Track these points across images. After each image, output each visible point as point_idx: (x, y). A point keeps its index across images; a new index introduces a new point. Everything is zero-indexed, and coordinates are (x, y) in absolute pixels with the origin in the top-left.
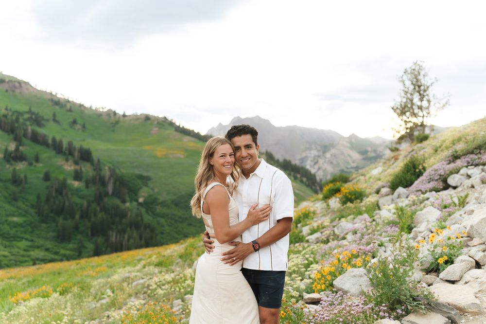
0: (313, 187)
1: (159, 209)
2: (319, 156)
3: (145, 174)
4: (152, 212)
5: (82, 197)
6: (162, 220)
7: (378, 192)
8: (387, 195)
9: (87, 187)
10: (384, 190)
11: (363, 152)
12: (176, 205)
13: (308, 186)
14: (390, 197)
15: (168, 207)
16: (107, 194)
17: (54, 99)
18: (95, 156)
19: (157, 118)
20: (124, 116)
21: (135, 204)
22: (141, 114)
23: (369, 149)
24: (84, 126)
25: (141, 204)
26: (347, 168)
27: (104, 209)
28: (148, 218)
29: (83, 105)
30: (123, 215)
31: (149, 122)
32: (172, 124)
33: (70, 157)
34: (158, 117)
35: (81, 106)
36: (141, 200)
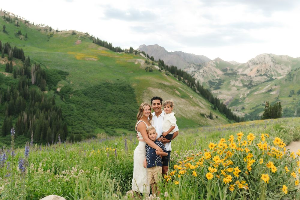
0: (193, 87)
1: (72, 97)
2: (195, 71)
3: (65, 70)
4: (66, 99)
5: (8, 84)
9: (15, 77)
11: (224, 70)
12: (86, 94)
13: (189, 86)
15: (79, 95)
17: (6, 16)
20: (57, 31)
21: (52, 92)
22: (70, 30)
23: (228, 68)
24: (26, 37)
25: (58, 93)
26: (214, 80)
27: (24, 94)
29: (28, 22)
31: (75, 36)
33: (5, 55)
34: (82, 32)
35: (26, 22)
36: (58, 90)
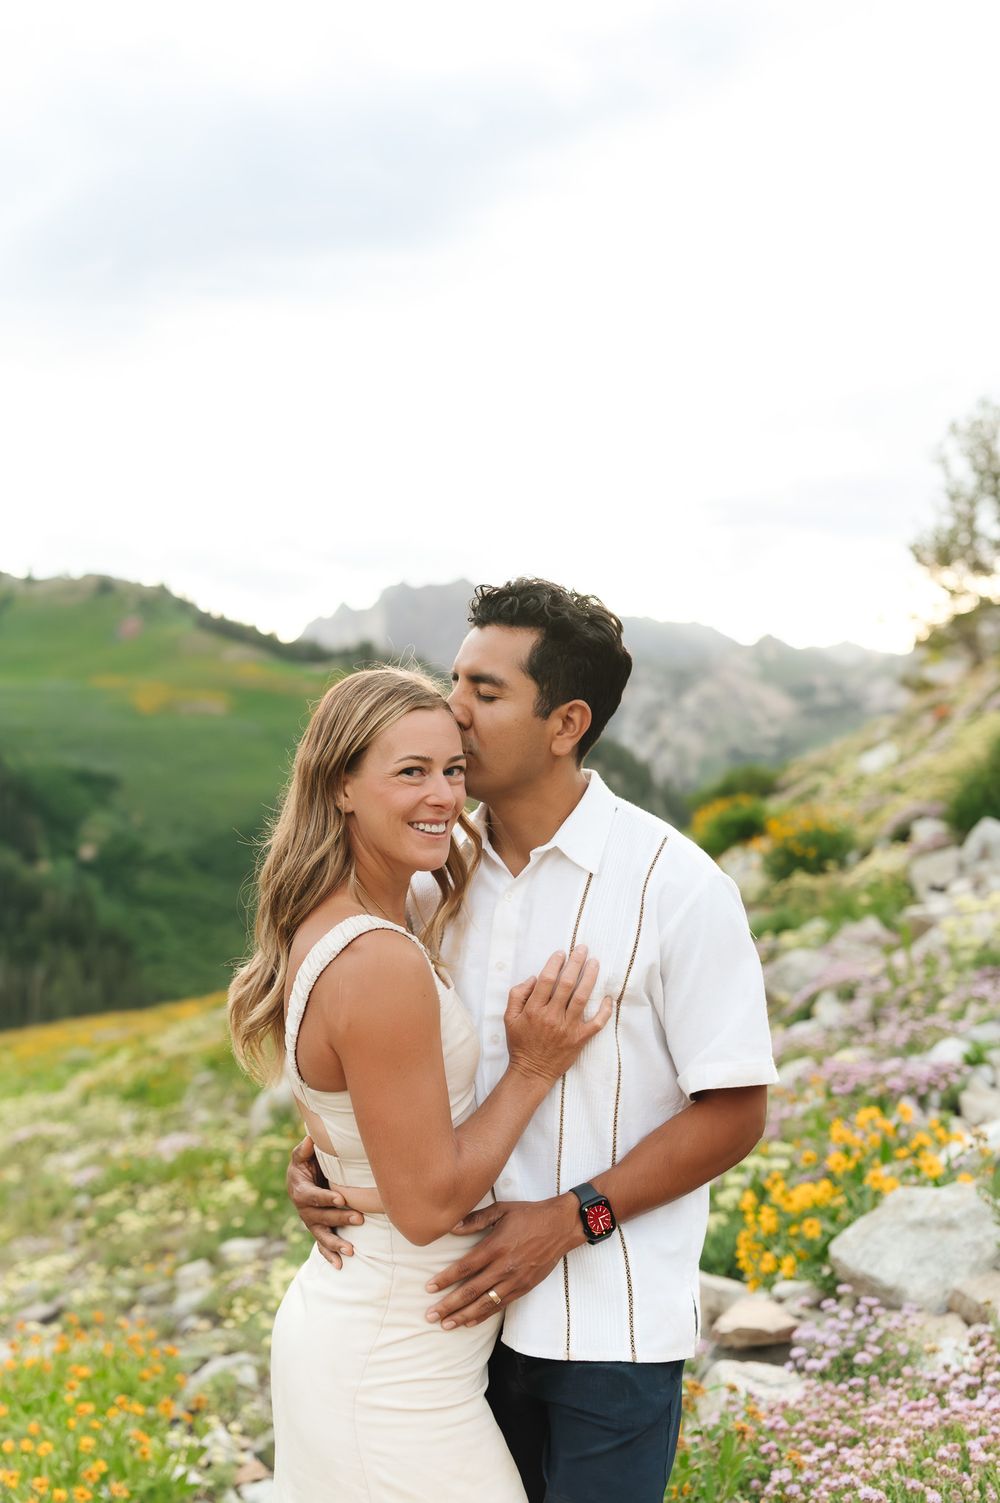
1: (146, 881)
2: (660, 704)
3: (100, 766)
4: (124, 890)
6: (157, 918)
7: (902, 835)
8: (938, 847)
10: (926, 831)
11: (802, 692)
12: (204, 866)
14: (951, 855)
19: (136, 589)
21: (66, 866)
22: (85, 577)
23: (820, 681)
25: (86, 867)
26: (752, 743)
28: (109, 911)
30: (29, 900)
31: (110, 599)
32: (184, 607)
34: (140, 584)
36: (88, 852)
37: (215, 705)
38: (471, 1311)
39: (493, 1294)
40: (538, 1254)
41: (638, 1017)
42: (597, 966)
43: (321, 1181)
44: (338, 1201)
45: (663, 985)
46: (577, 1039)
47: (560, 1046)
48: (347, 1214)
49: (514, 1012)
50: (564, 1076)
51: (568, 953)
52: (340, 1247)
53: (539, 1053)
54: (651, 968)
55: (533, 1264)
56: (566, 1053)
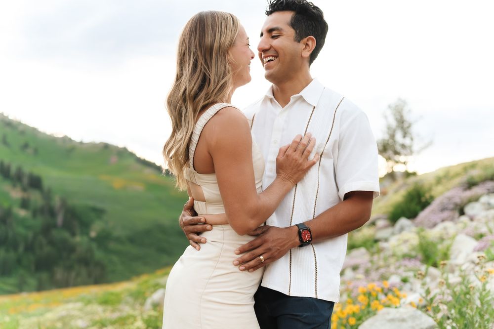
5: (28, 228)
6: (115, 258)
7: (373, 224)
9: (34, 216)
10: (380, 223)
12: (132, 241)
14: (390, 230)
15: (122, 243)
16: (55, 226)
18: (46, 183)
19: (116, 148)
21: (85, 239)
24: (36, 151)
25: (93, 240)
27: (51, 243)
28: (99, 255)
30: (72, 249)
31: (107, 151)
32: (132, 155)
33: (18, 183)
36: (93, 234)
37: (139, 187)
38: (252, 263)
39: (261, 257)
40: (281, 245)
41: (327, 163)
42: (315, 140)
43: (195, 214)
44: (203, 220)
45: (338, 151)
46: (306, 167)
47: (299, 169)
48: (205, 225)
49: (281, 155)
50: (296, 185)
51: (303, 135)
52: (201, 239)
53: (290, 171)
54: (335, 141)
55: (278, 248)
56: (300, 173)
